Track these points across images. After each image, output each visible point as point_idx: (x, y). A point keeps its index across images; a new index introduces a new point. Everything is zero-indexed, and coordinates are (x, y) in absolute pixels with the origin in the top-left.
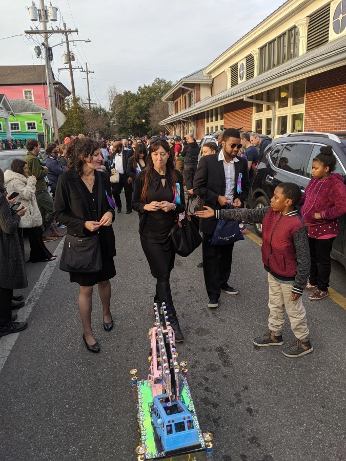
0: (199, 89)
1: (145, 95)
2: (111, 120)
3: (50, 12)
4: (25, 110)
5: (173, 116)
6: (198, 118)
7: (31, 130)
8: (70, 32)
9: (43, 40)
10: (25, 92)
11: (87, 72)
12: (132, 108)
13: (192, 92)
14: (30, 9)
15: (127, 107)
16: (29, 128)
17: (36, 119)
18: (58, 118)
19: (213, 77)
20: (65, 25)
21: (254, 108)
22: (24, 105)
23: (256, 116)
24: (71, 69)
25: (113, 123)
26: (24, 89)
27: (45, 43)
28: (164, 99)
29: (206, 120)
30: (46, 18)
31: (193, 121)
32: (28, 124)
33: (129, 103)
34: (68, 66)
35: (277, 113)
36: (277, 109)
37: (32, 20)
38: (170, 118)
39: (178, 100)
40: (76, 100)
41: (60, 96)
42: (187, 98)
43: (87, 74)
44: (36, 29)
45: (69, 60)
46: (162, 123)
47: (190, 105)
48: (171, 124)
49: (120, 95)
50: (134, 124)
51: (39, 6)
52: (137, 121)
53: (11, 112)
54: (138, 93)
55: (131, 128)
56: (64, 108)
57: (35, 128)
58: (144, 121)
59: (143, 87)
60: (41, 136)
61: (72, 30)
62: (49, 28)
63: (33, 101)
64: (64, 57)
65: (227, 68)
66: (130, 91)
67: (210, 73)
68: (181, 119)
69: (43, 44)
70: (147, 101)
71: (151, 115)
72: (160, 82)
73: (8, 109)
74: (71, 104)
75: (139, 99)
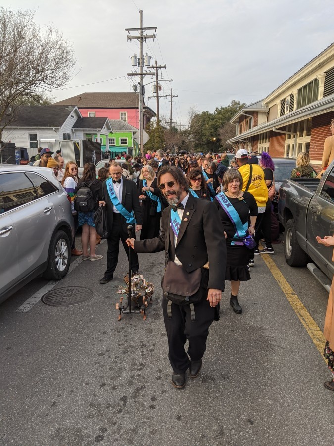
0: (257, 116)
1: (220, 116)
3: (146, 60)
4: (121, 129)
5: (239, 136)
6: (254, 139)
7: (123, 144)
8: (160, 67)
10: (122, 114)
11: (172, 96)
12: (207, 126)
13: (252, 118)
14: (132, 58)
15: (203, 126)
16: (122, 143)
17: (128, 136)
18: (144, 137)
19: (269, 107)
20: (156, 62)
21: (287, 136)
22: (119, 125)
23: (288, 142)
24: (158, 97)
25: (190, 139)
26: (121, 112)
27: (141, 83)
28: (231, 122)
29: (259, 141)
30: (143, 64)
31: (251, 141)
32: (122, 140)
33: (206, 123)
34: (155, 94)
35: (298, 141)
36: (298, 138)
37: (133, 66)
38: (236, 137)
39: (243, 123)
40: (159, 122)
41: (147, 118)
42: (248, 122)
43: (172, 98)
44: (135, 73)
45: (157, 90)
46: (229, 142)
47: (250, 128)
48: (236, 142)
49: (198, 115)
50: (208, 141)
51: (138, 56)
53: (110, 131)
54: (215, 113)
55: (205, 144)
56: (149, 129)
57: (126, 143)
58: (215, 139)
59: (220, 108)
60: (130, 150)
61: (162, 66)
62: (144, 72)
63: (127, 122)
64: (153, 87)
65: (278, 102)
66: (207, 112)
67: (267, 104)
68: (240, 140)
69: (139, 83)
70: (221, 120)
71: (221, 135)
72: (235, 103)
73: (109, 129)
74: (155, 126)
75: (215, 119)
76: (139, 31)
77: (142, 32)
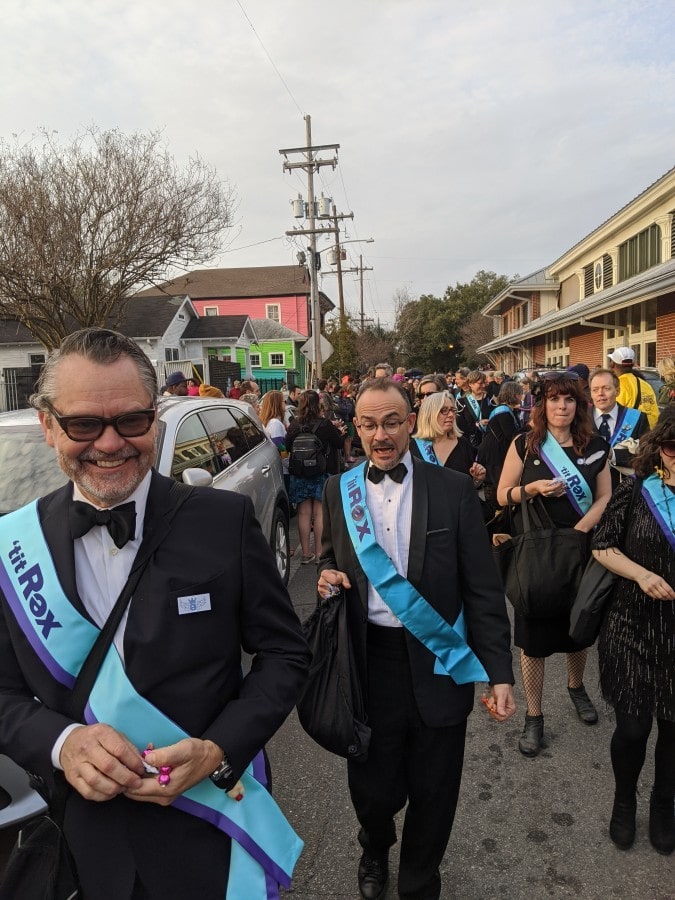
0: (539, 299)
1: (459, 302)
2: (395, 344)
3: (320, 205)
4: (270, 337)
5: (500, 339)
6: (536, 343)
7: (276, 365)
8: (342, 217)
9: (308, 243)
10: (270, 308)
11: (361, 269)
12: (433, 323)
13: (527, 303)
14: (295, 203)
15: (424, 323)
16: (273, 363)
17: (285, 349)
18: (322, 349)
19: (561, 280)
20: (334, 207)
21: (605, 333)
22: (267, 328)
23: (608, 344)
24: (340, 272)
25: (400, 350)
26: (269, 304)
27: (312, 247)
28: (484, 312)
29: (547, 346)
30: (316, 214)
31: (530, 348)
32: (273, 356)
33: (429, 317)
34: (336, 268)
35: (630, 341)
36: (631, 335)
37: (297, 217)
38: (495, 341)
39: (508, 313)
40: (344, 319)
42: (521, 312)
43: (362, 273)
44: (301, 229)
45: (338, 260)
46: (482, 350)
47: (525, 322)
48: (496, 352)
49: (413, 302)
50: (437, 352)
51: (306, 199)
52: (441, 346)
53: (253, 340)
54: (445, 298)
55: (430, 358)
57: (282, 362)
58: (451, 346)
59: (454, 287)
60: (290, 375)
61: (345, 214)
62: (318, 226)
63: (281, 322)
64: (331, 255)
65: (578, 270)
66: (431, 296)
67: (556, 275)
68: (508, 345)
69: (309, 249)
70: (461, 311)
71: (464, 337)
72: (484, 277)
73: (250, 336)
75: (448, 308)
76: (306, 153)
77: (310, 155)
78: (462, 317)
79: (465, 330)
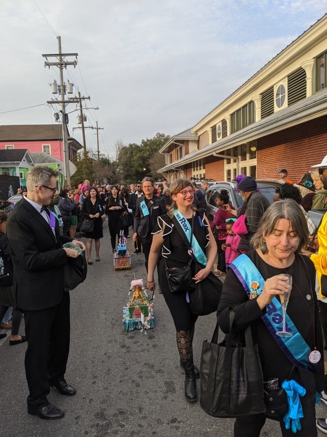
0: (188, 144)
1: (148, 147)
2: (117, 168)
3: (68, 87)
4: (43, 162)
6: (187, 167)
8: (84, 98)
9: (61, 108)
12: (135, 158)
13: (182, 146)
14: (52, 85)
15: (131, 158)
18: (70, 168)
19: (199, 135)
20: (79, 93)
21: (225, 161)
22: (42, 157)
23: (226, 167)
24: (83, 128)
25: (119, 171)
26: (43, 144)
27: (63, 111)
28: (161, 151)
29: (193, 169)
30: (65, 91)
31: (184, 170)
33: (134, 154)
35: (240, 165)
36: (240, 162)
37: (53, 93)
38: (166, 166)
41: (73, 150)
42: (179, 151)
43: (97, 130)
44: (56, 100)
45: (82, 121)
46: (160, 171)
47: (181, 157)
48: (167, 172)
49: (125, 147)
54: (141, 145)
56: (76, 160)
58: (145, 169)
59: (146, 140)
63: (50, 154)
64: (78, 118)
65: (208, 128)
66: (134, 144)
67: (197, 131)
68: (173, 168)
70: (149, 152)
71: (151, 165)
72: (160, 136)
73: (29, 161)
74: (82, 157)
75: (143, 150)
76: (58, 57)
77: (61, 59)
78: (149, 155)
79: (151, 161)
